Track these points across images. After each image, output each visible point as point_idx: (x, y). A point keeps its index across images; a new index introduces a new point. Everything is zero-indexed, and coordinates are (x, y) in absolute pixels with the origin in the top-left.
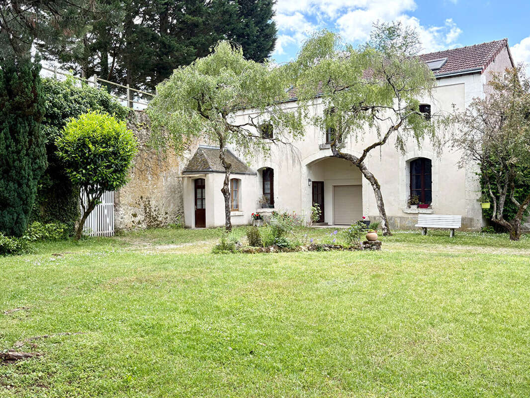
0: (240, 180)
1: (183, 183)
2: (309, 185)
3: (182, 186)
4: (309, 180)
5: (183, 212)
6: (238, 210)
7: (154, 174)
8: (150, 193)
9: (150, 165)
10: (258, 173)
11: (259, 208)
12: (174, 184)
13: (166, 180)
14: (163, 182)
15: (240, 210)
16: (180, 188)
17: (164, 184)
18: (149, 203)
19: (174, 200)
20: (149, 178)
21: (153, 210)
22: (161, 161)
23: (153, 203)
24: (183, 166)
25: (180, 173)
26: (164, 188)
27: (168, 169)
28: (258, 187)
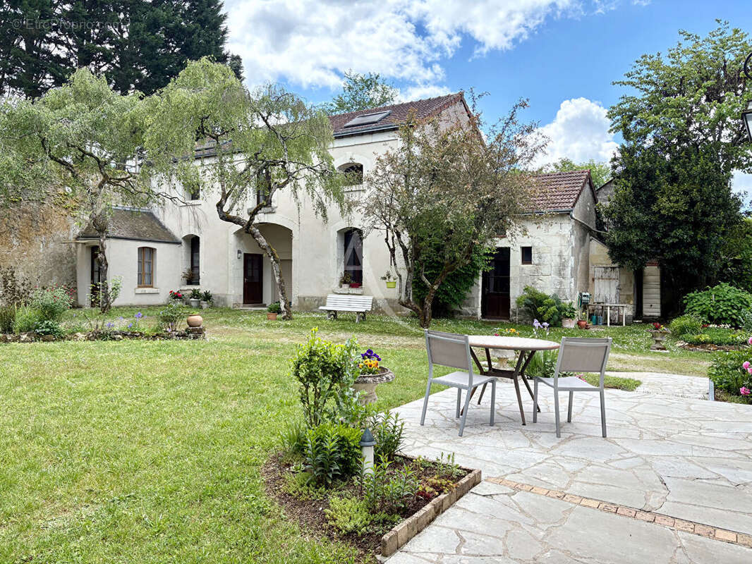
0: (155, 249)
1: (76, 252)
2: (239, 258)
3: (75, 254)
4: (239, 252)
5: (76, 288)
6: (152, 287)
7: (23, 237)
8: (15, 262)
9: (16, 226)
10: (183, 242)
11: (183, 285)
12: (60, 251)
13: (46, 246)
14: (40, 248)
15: (154, 286)
16: (71, 257)
17: (41, 251)
18: (12, 275)
19: (60, 272)
20: (15, 243)
21: (19, 284)
22: (37, 222)
23: (20, 275)
24: (76, 230)
25: (71, 238)
26: (41, 256)
27: (51, 233)
28: (183, 259)
